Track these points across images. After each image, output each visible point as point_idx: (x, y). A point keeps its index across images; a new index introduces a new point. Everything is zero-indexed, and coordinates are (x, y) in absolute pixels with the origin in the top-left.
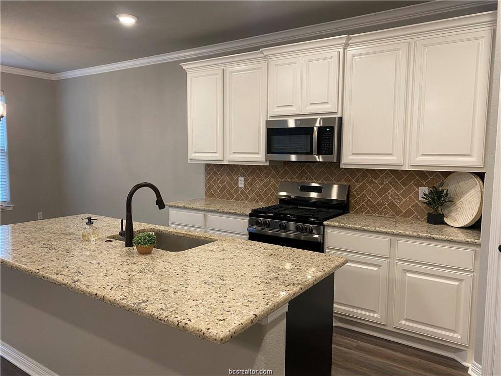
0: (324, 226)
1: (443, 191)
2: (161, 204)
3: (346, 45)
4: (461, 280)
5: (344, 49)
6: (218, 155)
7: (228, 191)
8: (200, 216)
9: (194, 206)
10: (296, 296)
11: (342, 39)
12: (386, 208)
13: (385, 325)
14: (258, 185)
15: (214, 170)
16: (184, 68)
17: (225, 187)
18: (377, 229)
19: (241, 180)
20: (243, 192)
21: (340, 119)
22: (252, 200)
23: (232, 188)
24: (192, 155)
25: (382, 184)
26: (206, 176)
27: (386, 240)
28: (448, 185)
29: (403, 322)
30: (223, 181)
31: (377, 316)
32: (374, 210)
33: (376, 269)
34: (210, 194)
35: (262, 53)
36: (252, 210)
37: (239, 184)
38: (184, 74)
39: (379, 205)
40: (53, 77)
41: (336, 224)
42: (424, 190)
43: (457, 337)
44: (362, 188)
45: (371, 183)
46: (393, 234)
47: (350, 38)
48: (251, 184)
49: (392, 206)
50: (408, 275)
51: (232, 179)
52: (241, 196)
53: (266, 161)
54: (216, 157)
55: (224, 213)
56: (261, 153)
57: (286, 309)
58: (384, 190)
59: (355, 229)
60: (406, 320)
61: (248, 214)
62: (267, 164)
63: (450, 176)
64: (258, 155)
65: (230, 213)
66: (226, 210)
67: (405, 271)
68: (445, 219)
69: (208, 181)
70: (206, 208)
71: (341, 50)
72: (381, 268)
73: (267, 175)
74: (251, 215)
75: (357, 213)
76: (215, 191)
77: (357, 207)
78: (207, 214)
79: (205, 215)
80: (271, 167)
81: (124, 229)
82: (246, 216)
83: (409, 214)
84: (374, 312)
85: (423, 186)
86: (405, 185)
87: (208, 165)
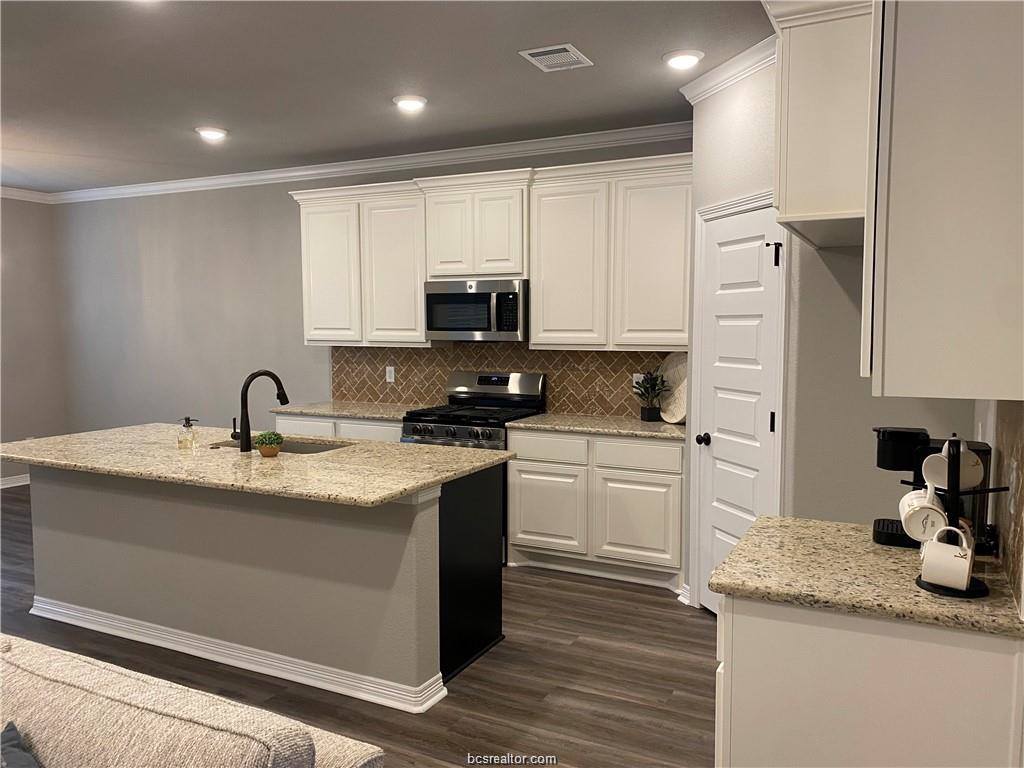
0: (506, 429)
1: (656, 378)
2: (283, 398)
3: (532, 181)
4: (669, 486)
5: (529, 186)
6: (352, 333)
7: (370, 389)
8: (328, 424)
9: (318, 411)
10: (448, 480)
11: (524, 173)
12: (593, 403)
13: (585, 555)
14: (417, 377)
15: (345, 356)
16: (295, 198)
17: (364, 382)
18: (572, 428)
19: (390, 370)
20: (393, 390)
21: (526, 284)
22: (407, 402)
23: (376, 384)
24: (311, 333)
25: (587, 371)
26: (333, 367)
27: (581, 441)
28: (666, 370)
29: (606, 547)
30: (361, 372)
31: (575, 543)
32: (579, 407)
33: (571, 481)
34: (340, 394)
35: (415, 183)
36: (407, 413)
37: (387, 377)
38: (295, 208)
39: (585, 399)
40: (50, 199)
41: (522, 425)
42: (638, 377)
43: (667, 558)
44: (562, 378)
45: (573, 369)
46: (590, 434)
47: (536, 173)
48: (405, 377)
49: (601, 400)
50: (610, 484)
51: (375, 369)
52: (390, 395)
53: (427, 341)
54: (350, 336)
55: (364, 418)
56: (419, 329)
57: (439, 494)
58: (591, 379)
59: (546, 431)
60: (610, 544)
61: (401, 418)
62: (429, 345)
63: (668, 357)
64: (412, 331)
65: (374, 419)
66: (367, 415)
67: (606, 480)
68: (661, 414)
69: (336, 374)
70: (336, 414)
71: (525, 188)
72: (578, 478)
73: (430, 361)
74: (405, 419)
75: (556, 412)
76: (349, 389)
77: (557, 405)
78: (338, 421)
79: (335, 424)
80: (437, 350)
81: (238, 430)
82: (398, 421)
83: (621, 410)
84: (571, 538)
85: (638, 372)
86: (615, 372)
87: (335, 349)
